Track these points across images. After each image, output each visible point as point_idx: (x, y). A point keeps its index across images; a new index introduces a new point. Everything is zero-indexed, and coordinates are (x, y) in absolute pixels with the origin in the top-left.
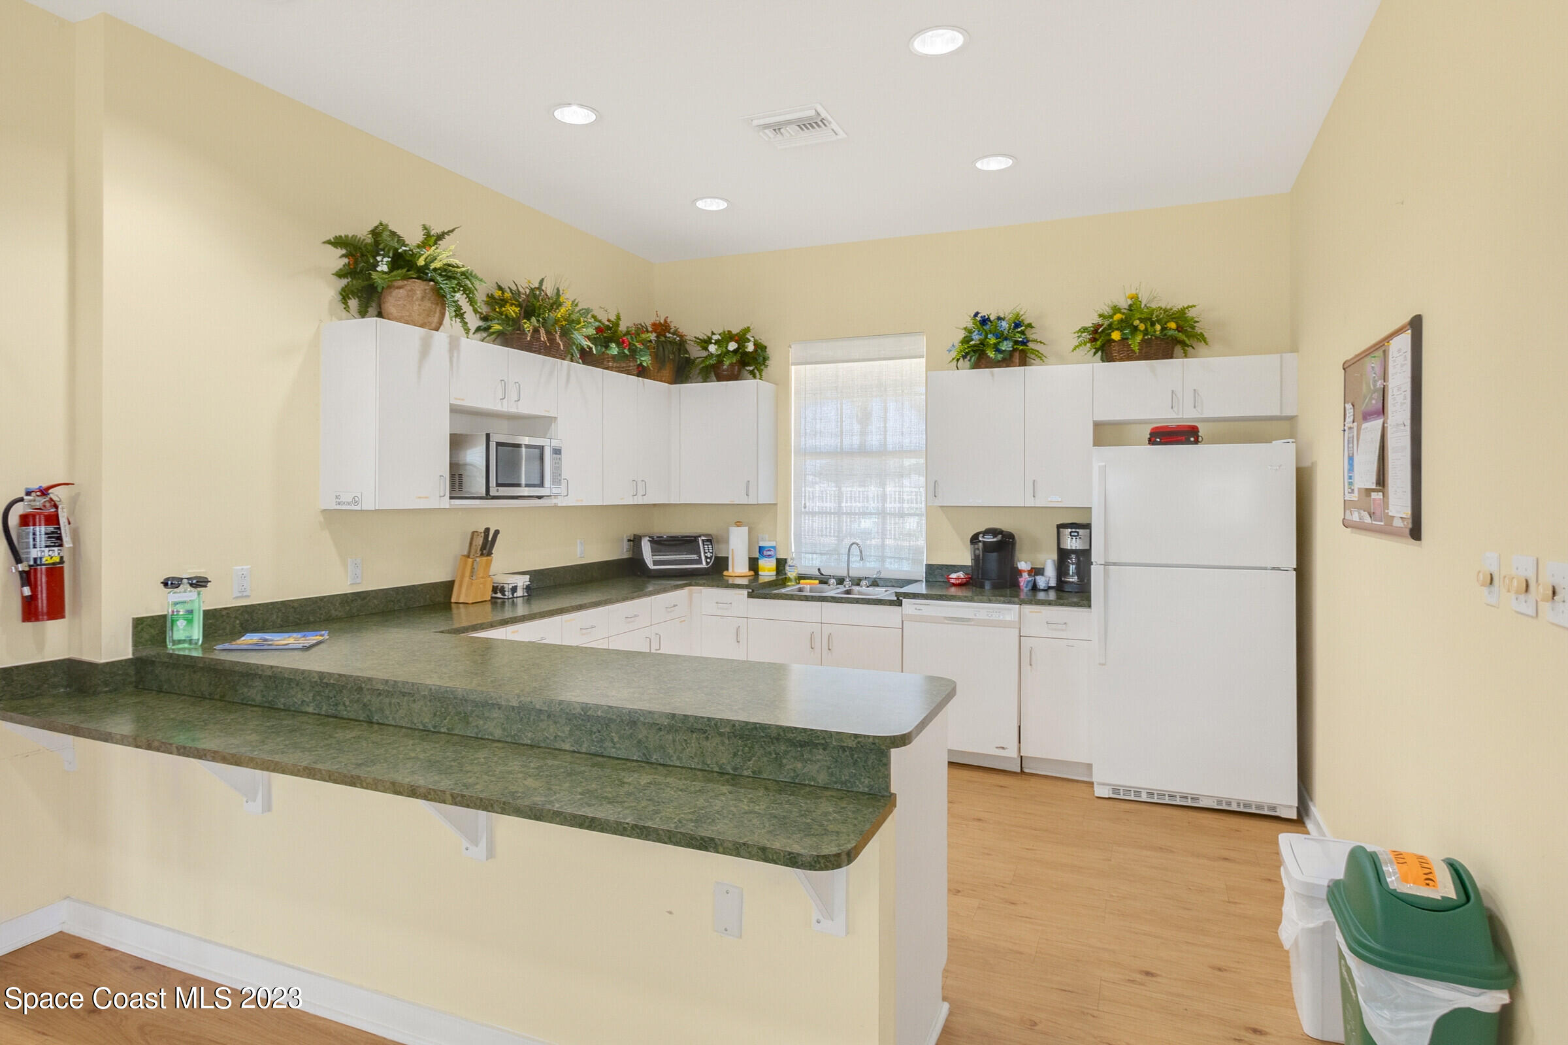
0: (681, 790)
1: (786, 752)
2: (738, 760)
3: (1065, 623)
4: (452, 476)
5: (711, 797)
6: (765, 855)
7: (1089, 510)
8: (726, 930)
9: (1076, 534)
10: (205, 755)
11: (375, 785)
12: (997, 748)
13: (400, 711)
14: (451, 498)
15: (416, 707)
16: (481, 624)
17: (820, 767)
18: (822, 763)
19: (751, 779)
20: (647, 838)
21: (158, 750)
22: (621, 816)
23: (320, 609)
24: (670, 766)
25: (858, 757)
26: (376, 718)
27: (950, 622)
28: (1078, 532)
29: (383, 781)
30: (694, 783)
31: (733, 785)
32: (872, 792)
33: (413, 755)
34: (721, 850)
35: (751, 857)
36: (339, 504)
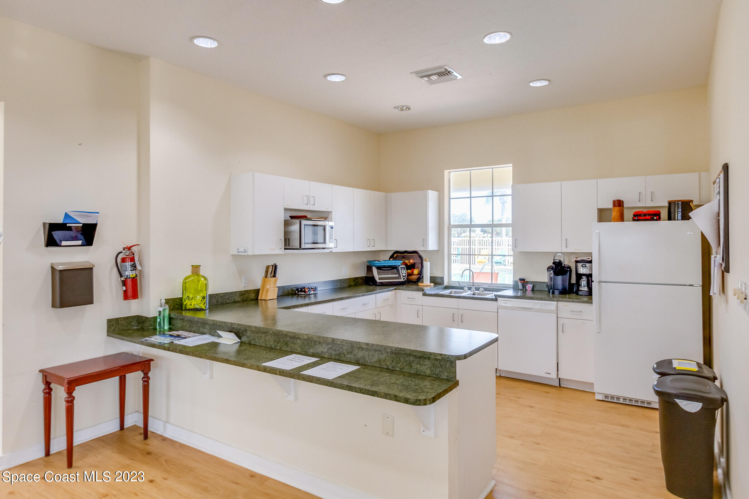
0: (369, 374)
1: (413, 361)
2: (394, 364)
3: (581, 312)
4: (285, 239)
5: (380, 377)
6: (396, 398)
7: (590, 254)
8: (387, 433)
9: (585, 266)
10: (189, 353)
11: (251, 367)
12: (546, 373)
13: (262, 340)
14: (285, 249)
15: (268, 338)
16: (297, 305)
17: (427, 368)
18: (428, 366)
19: (399, 372)
20: (352, 391)
21: (172, 351)
22: (342, 382)
23: (231, 297)
24: (367, 365)
25: (443, 364)
26: (252, 342)
27: (521, 310)
28: (586, 265)
29: (254, 365)
30: (375, 372)
31: (390, 373)
32: (448, 379)
33: (265, 357)
34: (379, 396)
35: (391, 399)
36: (239, 252)
